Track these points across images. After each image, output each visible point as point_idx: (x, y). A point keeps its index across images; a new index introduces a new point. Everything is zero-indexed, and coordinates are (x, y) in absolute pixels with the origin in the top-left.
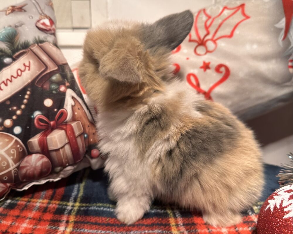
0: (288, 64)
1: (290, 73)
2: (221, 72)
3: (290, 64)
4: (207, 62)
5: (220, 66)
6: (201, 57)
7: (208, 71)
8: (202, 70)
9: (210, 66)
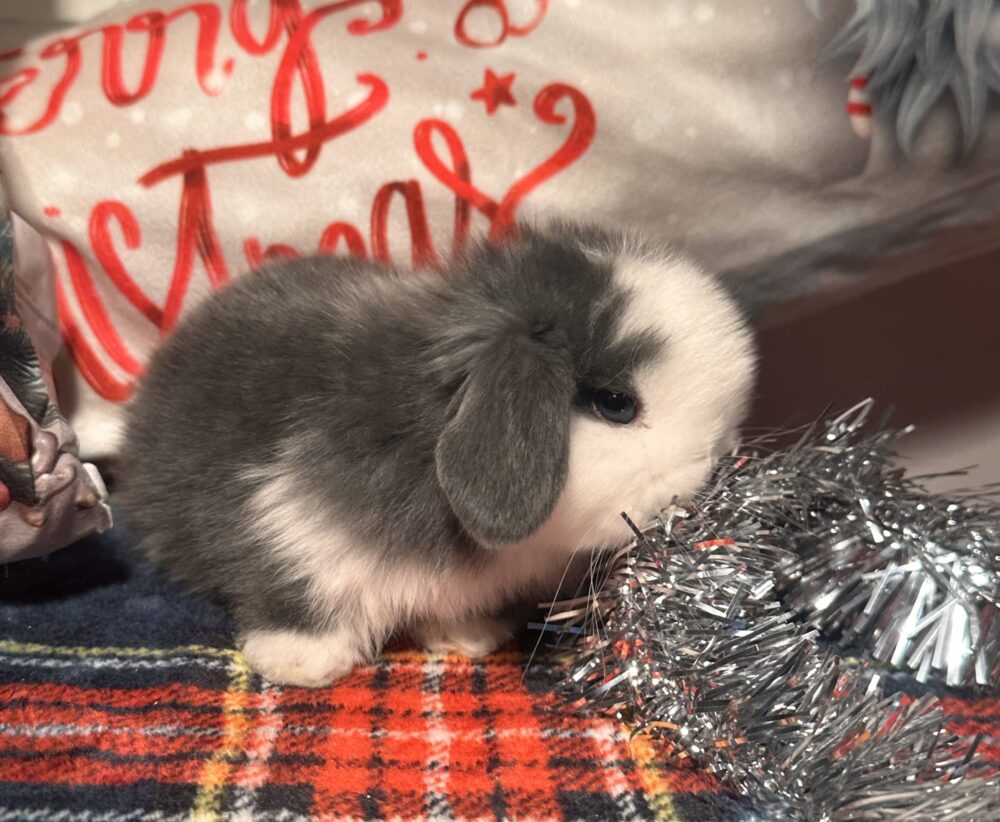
0: (846, 94)
1: (854, 135)
2: (560, 120)
3: (856, 96)
4: (501, 71)
5: (556, 91)
6: (480, 52)
7: (504, 110)
8: (481, 106)
9: (515, 89)
